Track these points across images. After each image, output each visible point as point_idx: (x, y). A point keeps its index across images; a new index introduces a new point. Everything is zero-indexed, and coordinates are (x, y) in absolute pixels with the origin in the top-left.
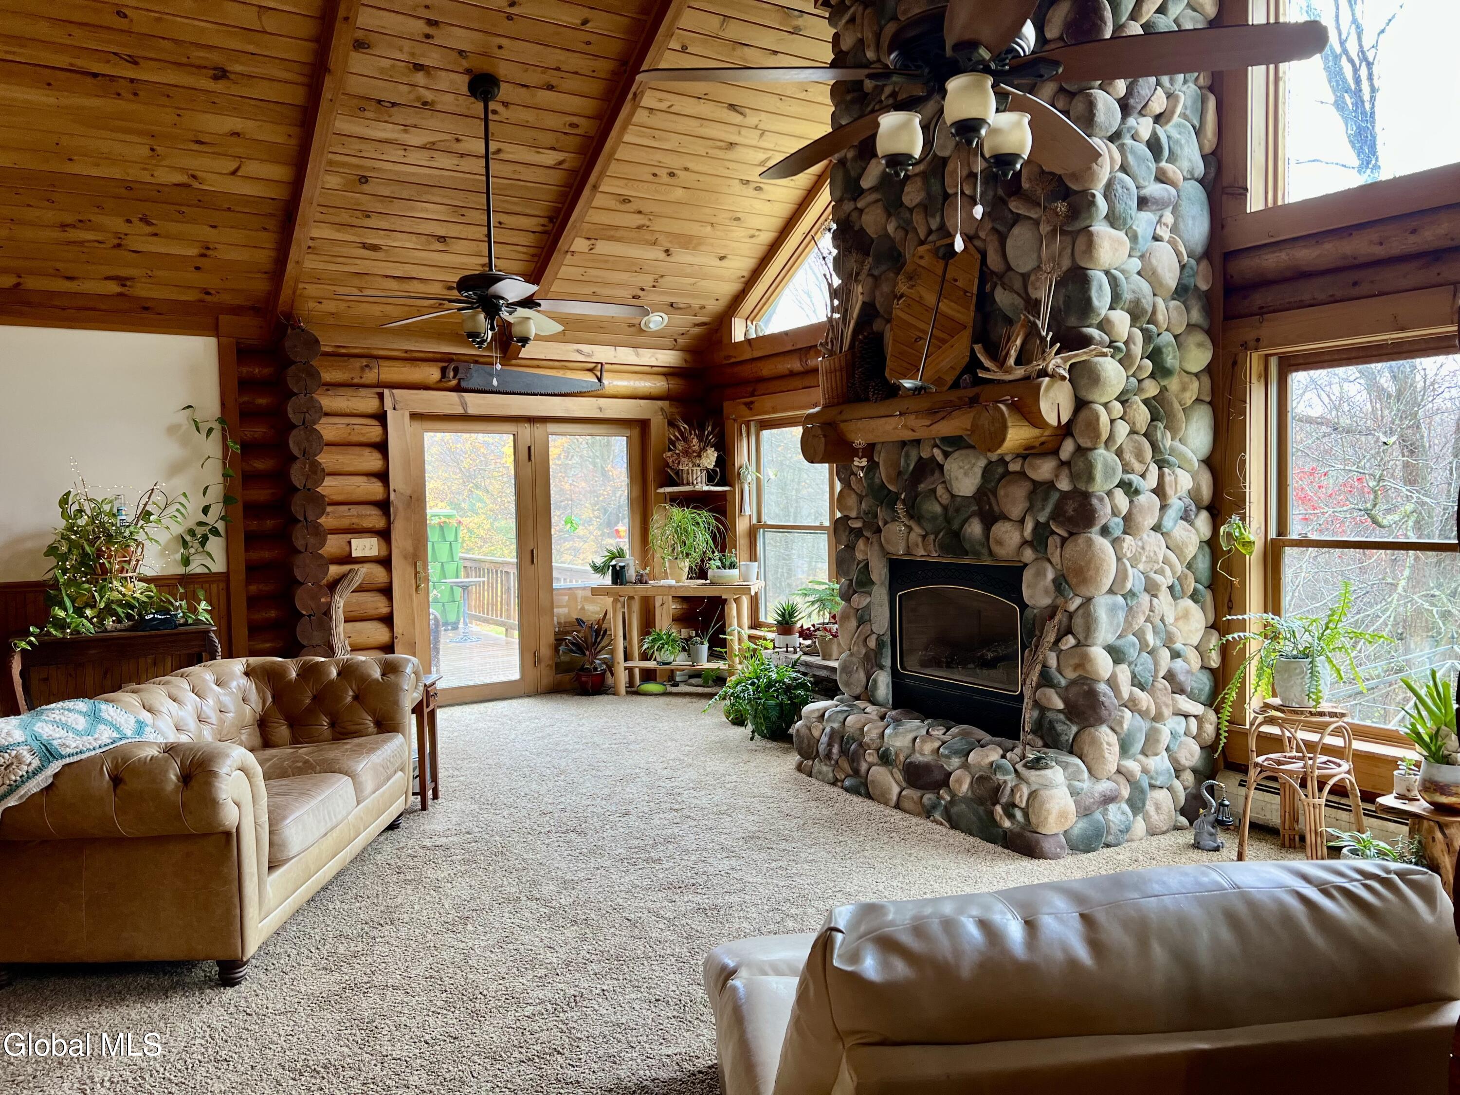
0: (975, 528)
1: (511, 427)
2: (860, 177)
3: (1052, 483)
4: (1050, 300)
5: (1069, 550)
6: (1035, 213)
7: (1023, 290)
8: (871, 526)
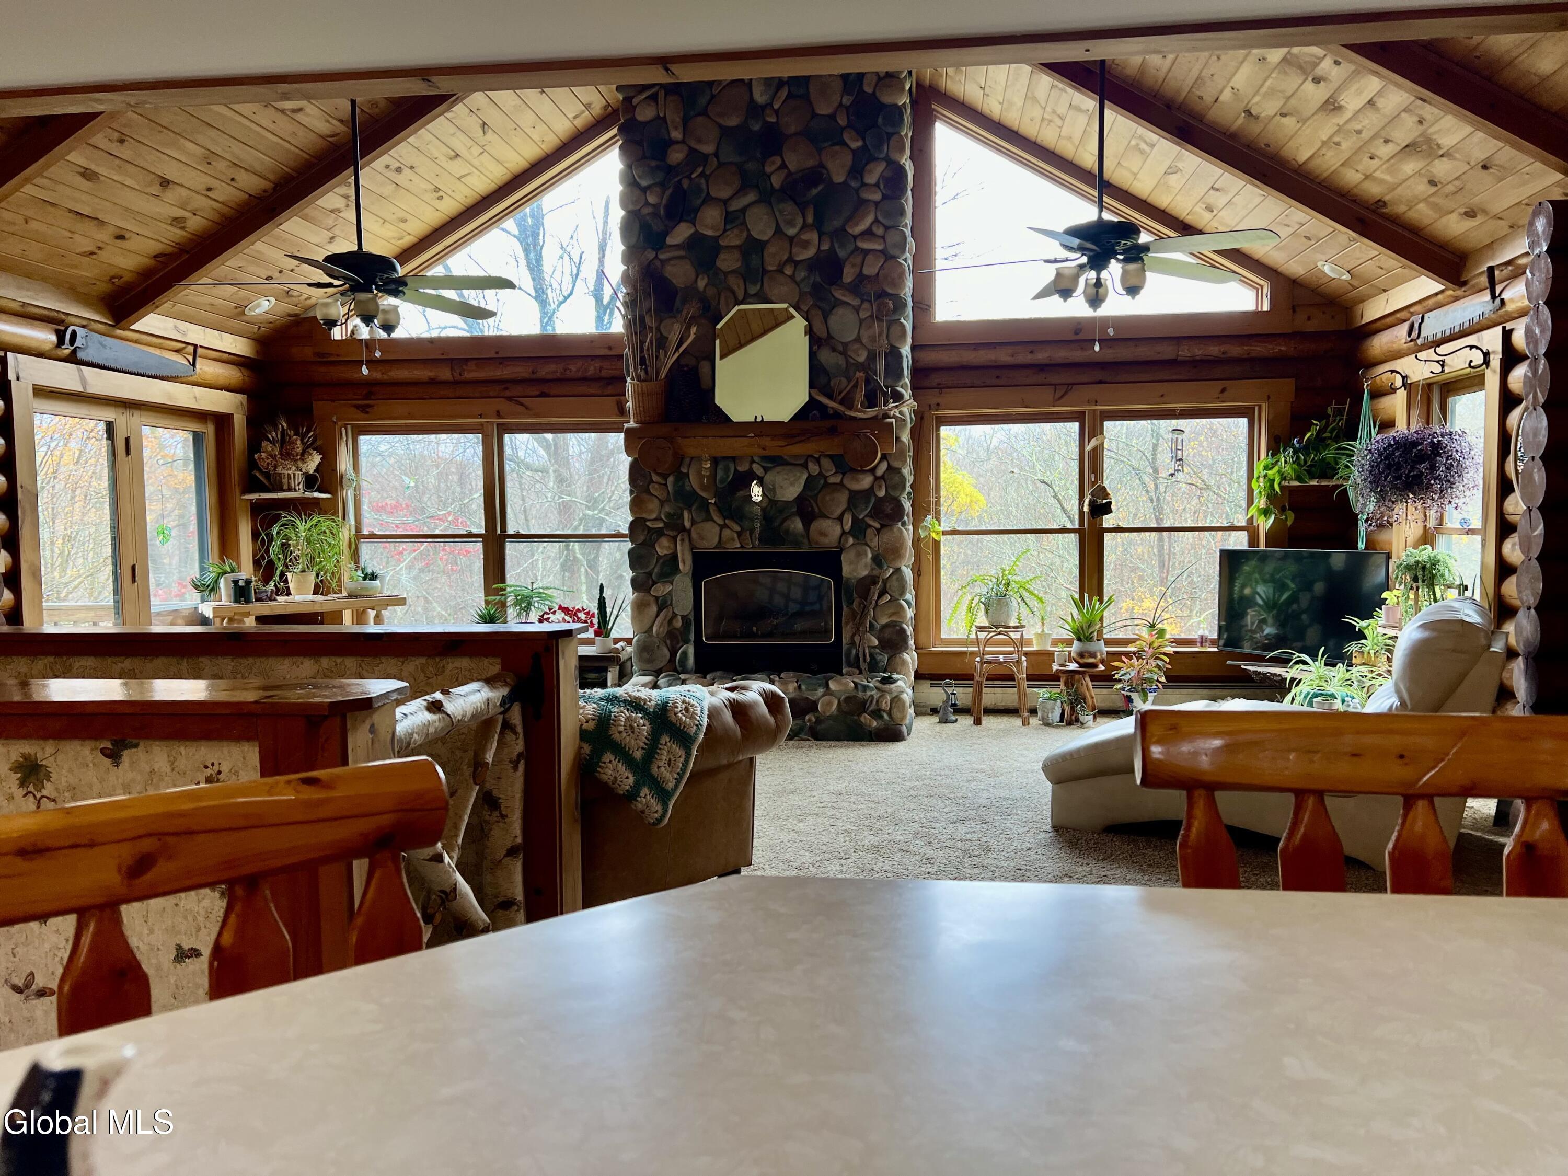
0: (797, 525)
1: (110, 414)
2: (666, 234)
3: (870, 491)
4: (881, 366)
5: (886, 536)
6: (855, 302)
7: (844, 353)
8: (675, 526)
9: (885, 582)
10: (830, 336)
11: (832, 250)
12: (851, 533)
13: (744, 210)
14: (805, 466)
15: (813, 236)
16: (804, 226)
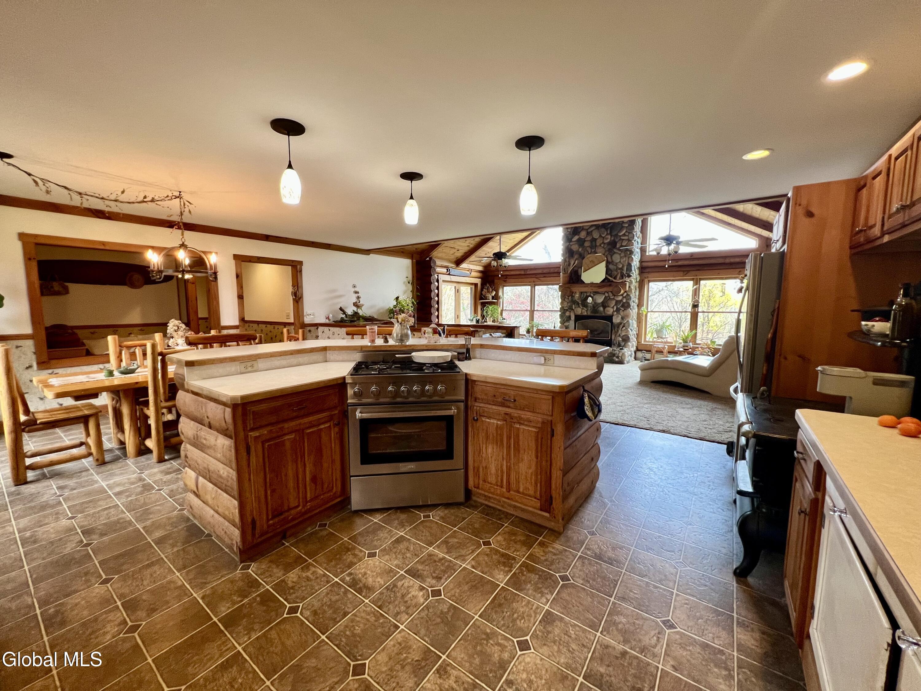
0: (601, 309)
1: (455, 284)
2: (572, 238)
3: (621, 300)
4: (625, 268)
5: (625, 312)
6: (620, 252)
7: (616, 265)
8: (571, 309)
9: (624, 324)
10: (612, 261)
11: (614, 240)
12: (616, 311)
13: (592, 231)
14: (604, 294)
15: (609, 237)
16: (607, 234)
